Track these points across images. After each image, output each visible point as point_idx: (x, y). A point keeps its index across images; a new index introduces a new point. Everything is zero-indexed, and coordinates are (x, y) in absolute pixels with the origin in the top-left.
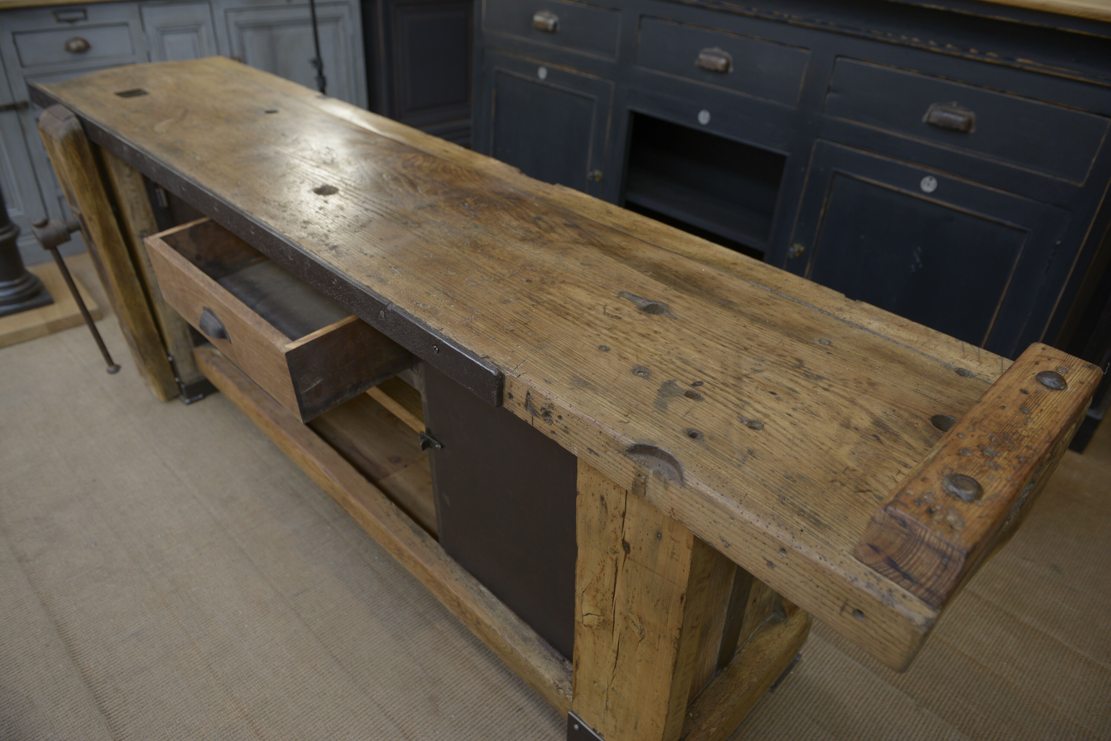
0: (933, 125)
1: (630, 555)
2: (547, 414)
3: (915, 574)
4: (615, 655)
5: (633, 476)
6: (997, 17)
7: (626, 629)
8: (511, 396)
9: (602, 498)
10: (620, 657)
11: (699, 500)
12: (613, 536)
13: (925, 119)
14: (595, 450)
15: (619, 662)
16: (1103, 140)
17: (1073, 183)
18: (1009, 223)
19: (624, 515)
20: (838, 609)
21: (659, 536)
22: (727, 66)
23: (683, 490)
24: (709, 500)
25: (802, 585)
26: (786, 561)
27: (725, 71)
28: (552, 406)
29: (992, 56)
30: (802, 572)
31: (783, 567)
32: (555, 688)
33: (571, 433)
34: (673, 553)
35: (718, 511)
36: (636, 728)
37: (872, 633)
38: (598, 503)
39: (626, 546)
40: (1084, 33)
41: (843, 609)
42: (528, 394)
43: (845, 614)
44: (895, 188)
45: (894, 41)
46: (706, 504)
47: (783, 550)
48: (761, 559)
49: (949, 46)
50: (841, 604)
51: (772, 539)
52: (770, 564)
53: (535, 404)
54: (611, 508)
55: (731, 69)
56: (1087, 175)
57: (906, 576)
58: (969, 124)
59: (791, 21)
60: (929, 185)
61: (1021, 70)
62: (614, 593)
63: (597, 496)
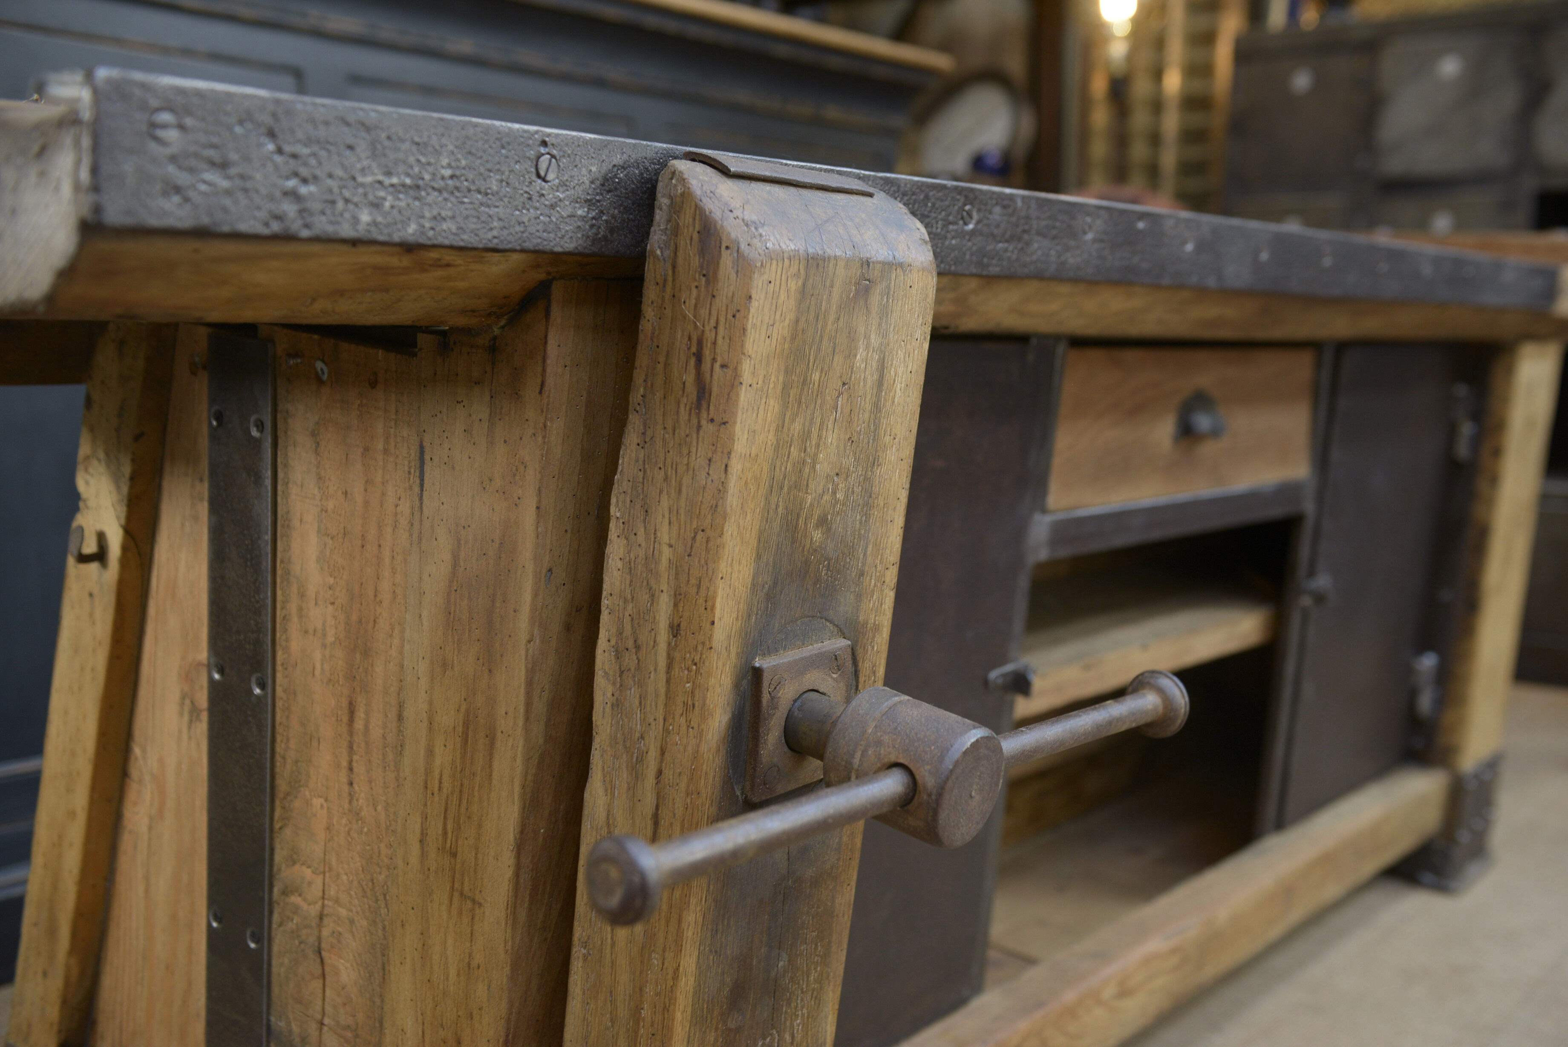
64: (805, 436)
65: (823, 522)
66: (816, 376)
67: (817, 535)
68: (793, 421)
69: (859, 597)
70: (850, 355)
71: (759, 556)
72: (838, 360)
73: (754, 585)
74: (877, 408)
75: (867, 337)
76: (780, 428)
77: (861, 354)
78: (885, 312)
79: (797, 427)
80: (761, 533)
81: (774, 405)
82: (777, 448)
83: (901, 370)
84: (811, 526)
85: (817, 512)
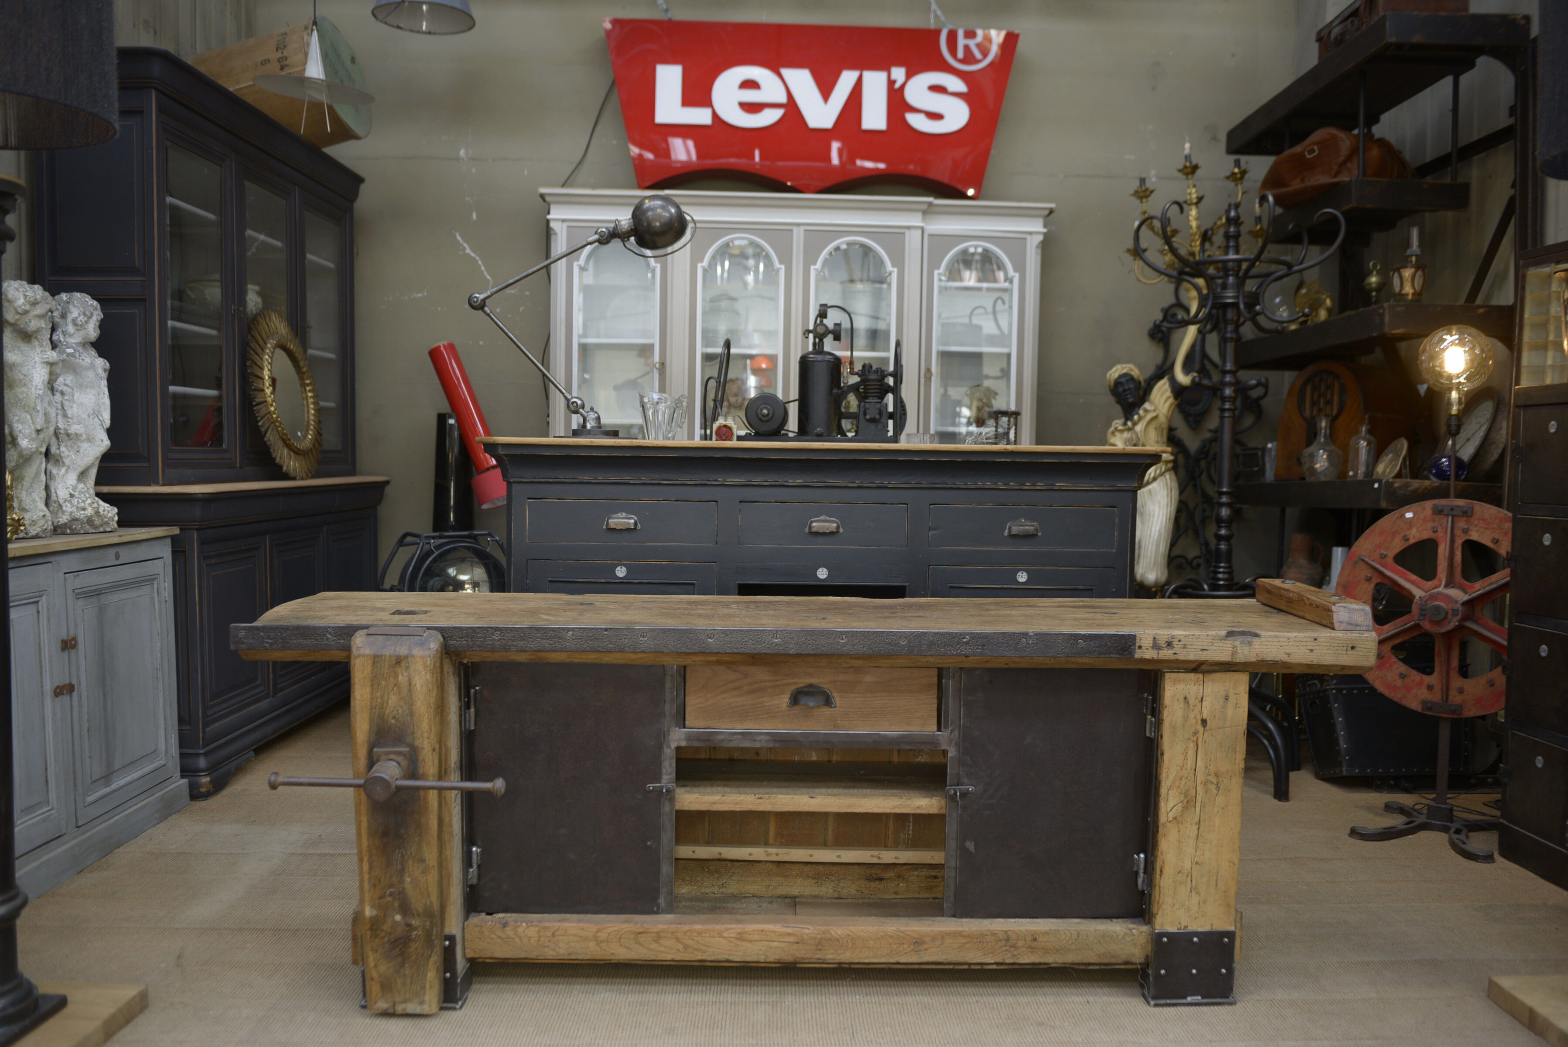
0: (1011, 536)
1: (1207, 728)
2: (1169, 644)
3: (1359, 623)
4: (1197, 827)
5: (1231, 649)
6: (1045, 461)
7: (1206, 792)
8: (1140, 647)
9: (1185, 698)
10: (1202, 824)
11: (1271, 639)
12: (1194, 722)
13: (1006, 533)
14: (1205, 648)
15: (1202, 828)
16: (1116, 520)
17: (1109, 551)
18: (1080, 587)
19: (1202, 701)
20: (1344, 652)
21: (1227, 698)
22: (838, 528)
23: (1261, 639)
24: (1277, 637)
25: (1328, 652)
26: (1318, 644)
27: (837, 532)
28: (1173, 637)
29: (1040, 485)
30: (1325, 644)
31: (1318, 648)
32: (1128, 932)
33: (1188, 647)
34: (1237, 704)
35: (1281, 639)
36: (1217, 885)
37: (1361, 653)
38: (1182, 705)
39: (1204, 722)
40: (1096, 461)
41: (1347, 650)
42: (1154, 638)
43: (1348, 652)
44: (999, 586)
45: (973, 487)
46: (1275, 640)
47: (1315, 639)
48: (1307, 651)
49: (1011, 484)
50: (1345, 648)
51: (1309, 637)
52: (1311, 651)
53: (1160, 642)
54: (1192, 701)
55: (841, 530)
56: (1116, 544)
57: (1357, 625)
58: (1036, 530)
59: (890, 486)
60: (1022, 577)
61: (1059, 490)
62: (1195, 770)
63: (1182, 700)
64: (382, 697)
65: (394, 718)
66: (383, 682)
67: (393, 721)
68: (376, 692)
69: (414, 739)
70: (396, 677)
71: (370, 724)
72: (392, 679)
73: (370, 731)
74: (410, 691)
75: (402, 673)
76: (372, 693)
77: (400, 678)
78: (407, 668)
79: (379, 694)
80: (370, 719)
81: (368, 689)
82: (372, 699)
83: (418, 682)
84: (390, 718)
85: (391, 716)
